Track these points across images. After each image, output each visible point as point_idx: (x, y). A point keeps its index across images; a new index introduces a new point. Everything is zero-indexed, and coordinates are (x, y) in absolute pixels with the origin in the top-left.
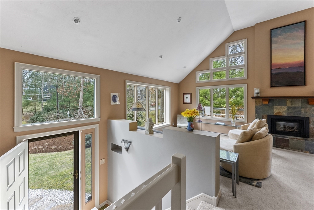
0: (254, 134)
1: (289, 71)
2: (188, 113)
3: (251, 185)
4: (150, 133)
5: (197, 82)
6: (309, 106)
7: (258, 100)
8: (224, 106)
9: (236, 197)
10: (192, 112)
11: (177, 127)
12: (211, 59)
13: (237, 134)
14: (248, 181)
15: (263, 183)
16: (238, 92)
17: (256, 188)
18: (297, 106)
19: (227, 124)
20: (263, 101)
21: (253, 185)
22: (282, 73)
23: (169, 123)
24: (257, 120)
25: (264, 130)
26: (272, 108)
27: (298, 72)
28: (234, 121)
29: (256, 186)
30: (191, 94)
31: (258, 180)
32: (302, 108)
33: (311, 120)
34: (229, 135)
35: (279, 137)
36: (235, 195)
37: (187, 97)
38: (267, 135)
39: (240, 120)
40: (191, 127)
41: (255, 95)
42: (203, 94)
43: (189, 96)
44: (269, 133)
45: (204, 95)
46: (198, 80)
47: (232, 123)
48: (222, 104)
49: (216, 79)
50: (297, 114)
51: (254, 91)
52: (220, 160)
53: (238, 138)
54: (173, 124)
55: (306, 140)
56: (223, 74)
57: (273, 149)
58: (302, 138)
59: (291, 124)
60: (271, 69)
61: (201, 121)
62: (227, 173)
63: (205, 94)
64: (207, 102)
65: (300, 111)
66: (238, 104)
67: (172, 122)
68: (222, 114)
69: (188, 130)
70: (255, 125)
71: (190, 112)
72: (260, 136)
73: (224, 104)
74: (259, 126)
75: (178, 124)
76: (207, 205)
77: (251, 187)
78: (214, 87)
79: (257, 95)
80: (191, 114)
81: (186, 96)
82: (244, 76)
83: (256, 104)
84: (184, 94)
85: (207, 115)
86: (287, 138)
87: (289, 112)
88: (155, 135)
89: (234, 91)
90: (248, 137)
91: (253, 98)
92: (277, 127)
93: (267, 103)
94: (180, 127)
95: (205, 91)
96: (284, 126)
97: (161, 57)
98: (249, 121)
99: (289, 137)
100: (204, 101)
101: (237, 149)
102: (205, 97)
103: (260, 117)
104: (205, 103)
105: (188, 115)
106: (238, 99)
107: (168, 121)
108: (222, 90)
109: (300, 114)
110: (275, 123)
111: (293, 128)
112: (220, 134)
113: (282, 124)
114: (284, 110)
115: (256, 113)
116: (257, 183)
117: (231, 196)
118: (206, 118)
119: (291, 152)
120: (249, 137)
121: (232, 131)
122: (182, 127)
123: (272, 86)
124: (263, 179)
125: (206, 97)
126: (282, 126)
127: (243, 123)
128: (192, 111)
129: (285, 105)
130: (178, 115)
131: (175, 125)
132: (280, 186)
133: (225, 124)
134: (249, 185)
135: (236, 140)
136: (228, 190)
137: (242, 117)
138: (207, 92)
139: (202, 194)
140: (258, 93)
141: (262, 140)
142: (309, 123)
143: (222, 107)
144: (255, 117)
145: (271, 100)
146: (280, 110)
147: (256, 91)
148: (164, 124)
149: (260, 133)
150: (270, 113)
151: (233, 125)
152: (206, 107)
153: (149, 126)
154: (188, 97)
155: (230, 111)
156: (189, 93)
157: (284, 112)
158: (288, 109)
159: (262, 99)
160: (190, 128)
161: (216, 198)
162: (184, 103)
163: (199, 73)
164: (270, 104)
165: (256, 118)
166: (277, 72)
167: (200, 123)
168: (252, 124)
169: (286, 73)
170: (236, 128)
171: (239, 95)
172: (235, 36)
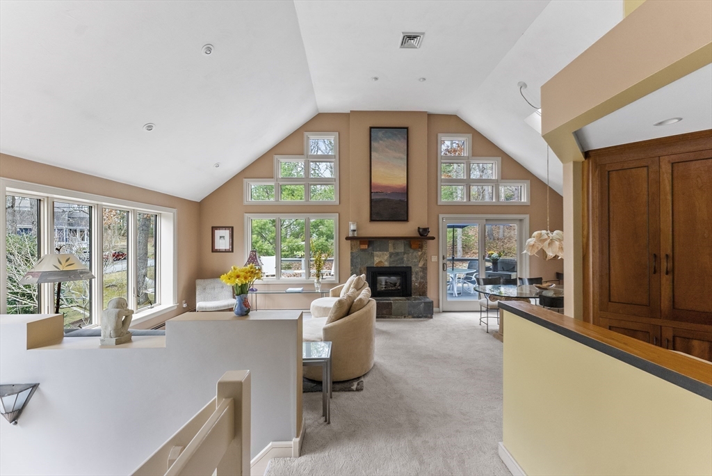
0: (353, 302)
1: (391, 198)
2: (238, 276)
3: (349, 391)
4: (118, 343)
5: (245, 203)
6: (412, 251)
7: (355, 242)
8: (300, 253)
9: (329, 423)
10: (247, 273)
11: (195, 311)
12: (276, 157)
13: (325, 306)
14: (346, 385)
15: (365, 380)
16: (322, 229)
17: (357, 393)
18: (400, 251)
19: (308, 289)
20: (360, 244)
21: (353, 391)
22: (384, 200)
23: (172, 305)
24: (353, 278)
25: (365, 292)
26: (372, 255)
27: (400, 200)
28: (318, 282)
29: (358, 390)
30: (232, 229)
31: (359, 378)
32: (404, 253)
33: (413, 270)
34: (311, 310)
35: (381, 300)
36: (327, 421)
37: (221, 237)
38: (369, 301)
39: (328, 279)
40: (243, 306)
41: (351, 235)
42: (257, 228)
43: (226, 233)
44: (372, 297)
45: (259, 230)
46: (248, 200)
47: (316, 286)
48: (294, 250)
49: (286, 199)
50: (400, 264)
51: (349, 227)
52: (304, 363)
53: (330, 314)
54: (185, 306)
55: (408, 300)
56: (297, 190)
57: (377, 321)
58: (404, 298)
59: (393, 279)
60: (371, 192)
61: (256, 290)
62: (313, 385)
63: (261, 228)
64: (266, 246)
65: (402, 259)
66: (323, 249)
67: (180, 302)
68: (295, 269)
69: (237, 314)
70: (352, 286)
71: (242, 274)
72: (362, 304)
73: (299, 249)
74: (358, 288)
75: (200, 304)
76: (282, 462)
77: (350, 394)
78: (282, 217)
79: (353, 234)
80: (246, 278)
81: (218, 233)
82: (334, 199)
83: (352, 249)
84: (214, 229)
85: (266, 274)
86: (390, 300)
87: (392, 260)
88: (138, 343)
89: (316, 226)
90: (345, 309)
91: (347, 238)
92: (378, 285)
93: (365, 247)
94: (204, 311)
95: (262, 223)
96: (386, 282)
97: (150, 128)
98: (341, 280)
99: (392, 299)
100: (258, 245)
101: (329, 335)
102: (260, 234)
103: (358, 270)
104: (262, 249)
105: (237, 280)
106: (323, 239)
107: (167, 298)
108: (295, 223)
109: (403, 263)
110: (376, 280)
111: (395, 285)
112: (304, 311)
113: (383, 279)
114: (386, 257)
115: (352, 265)
116: (358, 384)
117: (321, 424)
118: (267, 281)
119: (395, 321)
120: (347, 309)
121: (317, 303)
122: (209, 308)
123: (372, 220)
124: (364, 375)
125: (262, 237)
126: (384, 283)
127: (332, 285)
128: (247, 271)
129: (387, 250)
130: (198, 282)
131: (192, 308)
132: (385, 379)
133: (303, 290)
134: (347, 393)
135: (327, 318)
136: (316, 415)
137: (330, 274)
138: (265, 225)
139: (270, 444)
140: (354, 231)
141: (364, 309)
142: (411, 275)
143: (295, 256)
144: (350, 272)
145: (370, 242)
146: (381, 259)
147: (352, 227)
148: (157, 309)
149: (360, 299)
150: (369, 264)
151: (316, 291)
152: (263, 258)
153: (117, 322)
154: (224, 237)
155: (312, 263)
156: (225, 228)
157: (386, 261)
158: (390, 257)
159: (360, 242)
160: (241, 309)
161: (298, 439)
162: (214, 251)
163: (251, 183)
164: (371, 248)
165: (352, 275)
166: (378, 197)
167: (254, 295)
168: (346, 285)
169: (388, 200)
170: (322, 294)
171: (322, 232)
172: (320, 122)
